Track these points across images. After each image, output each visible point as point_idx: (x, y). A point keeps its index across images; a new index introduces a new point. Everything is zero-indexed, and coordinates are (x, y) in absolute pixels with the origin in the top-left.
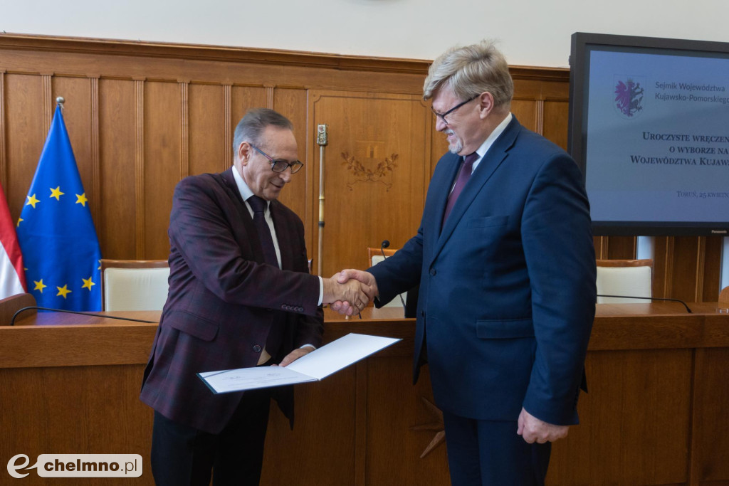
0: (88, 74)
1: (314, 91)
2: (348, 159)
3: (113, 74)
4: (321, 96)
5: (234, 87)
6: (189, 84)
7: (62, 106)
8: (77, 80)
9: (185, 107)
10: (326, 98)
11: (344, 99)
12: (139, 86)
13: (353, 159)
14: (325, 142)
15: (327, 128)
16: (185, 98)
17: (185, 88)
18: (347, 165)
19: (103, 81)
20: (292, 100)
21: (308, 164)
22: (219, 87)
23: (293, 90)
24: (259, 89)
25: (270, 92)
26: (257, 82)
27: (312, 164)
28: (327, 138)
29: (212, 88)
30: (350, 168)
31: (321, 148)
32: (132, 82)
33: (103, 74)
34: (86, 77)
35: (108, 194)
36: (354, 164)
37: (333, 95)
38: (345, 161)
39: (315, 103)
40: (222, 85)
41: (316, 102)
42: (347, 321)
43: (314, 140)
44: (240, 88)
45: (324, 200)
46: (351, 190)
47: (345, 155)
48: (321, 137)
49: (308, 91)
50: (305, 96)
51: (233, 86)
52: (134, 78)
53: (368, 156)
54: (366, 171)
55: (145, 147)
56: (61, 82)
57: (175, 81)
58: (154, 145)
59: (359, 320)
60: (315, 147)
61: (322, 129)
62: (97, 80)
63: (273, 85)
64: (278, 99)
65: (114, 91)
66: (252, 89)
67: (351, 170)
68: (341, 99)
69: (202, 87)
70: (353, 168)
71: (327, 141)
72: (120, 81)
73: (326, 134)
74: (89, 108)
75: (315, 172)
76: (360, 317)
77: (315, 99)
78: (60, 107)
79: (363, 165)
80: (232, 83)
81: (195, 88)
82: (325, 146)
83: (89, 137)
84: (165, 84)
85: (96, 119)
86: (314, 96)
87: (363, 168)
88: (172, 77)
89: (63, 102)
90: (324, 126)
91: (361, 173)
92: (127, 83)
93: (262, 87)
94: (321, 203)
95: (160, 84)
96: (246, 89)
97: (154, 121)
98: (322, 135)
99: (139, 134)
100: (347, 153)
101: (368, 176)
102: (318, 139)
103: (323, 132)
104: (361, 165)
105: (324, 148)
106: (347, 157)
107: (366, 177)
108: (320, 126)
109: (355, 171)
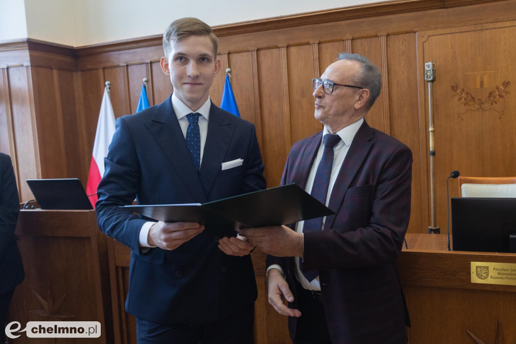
0: (250, 49)
1: (423, 32)
2: (458, 91)
3: (265, 45)
4: (429, 36)
5: (354, 41)
6: (319, 44)
7: (230, 75)
8: (243, 54)
9: (317, 63)
10: (433, 38)
11: (452, 35)
12: (283, 51)
13: (463, 90)
14: (432, 78)
15: (433, 65)
16: (317, 56)
17: (316, 47)
18: (457, 97)
19: (259, 51)
20: (403, 43)
21: (420, 100)
22: (341, 42)
23: (404, 35)
24: (374, 39)
25: (383, 40)
26: (372, 33)
27: (423, 100)
28: (434, 74)
29: (336, 44)
30: (460, 99)
31: (429, 83)
32: (278, 49)
33: (260, 46)
34: (248, 51)
35: (267, 137)
36: (463, 95)
37: (440, 33)
38: (455, 93)
39: (423, 43)
40: (344, 41)
41: (425, 42)
43: (423, 77)
44: (359, 40)
45: (433, 132)
46: (463, 120)
47: (454, 88)
48: (429, 74)
49: (417, 33)
50: (415, 39)
51: (352, 40)
52: (279, 46)
53: (478, 86)
54: (476, 101)
55: (289, 99)
56: (234, 57)
57: (308, 44)
58: (296, 96)
60: (425, 83)
61: (429, 66)
62: (256, 52)
63: (385, 34)
64: (391, 44)
65: (267, 58)
66: (368, 39)
67: (461, 101)
68: (449, 35)
69: (329, 45)
70: (463, 99)
71: (434, 77)
72: (270, 50)
73: (433, 70)
74: (252, 73)
77: (424, 39)
78: (228, 76)
79: (473, 95)
80: (351, 38)
81: (323, 46)
82: (432, 81)
83: (253, 95)
84: (301, 47)
86: (423, 37)
87: (473, 98)
88: (305, 41)
89: (230, 72)
90: (430, 63)
91: (472, 103)
92: (275, 51)
93: (377, 36)
94: (431, 133)
95: (298, 47)
96: (363, 40)
97: (295, 77)
98: (429, 72)
99: (285, 88)
100: (457, 86)
101: (478, 105)
102: (426, 76)
103: (430, 69)
104: (471, 95)
105: (431, 83)
106: (457, 90)
107: (477, 106)
108: (427, 63)
109: (466, 102)
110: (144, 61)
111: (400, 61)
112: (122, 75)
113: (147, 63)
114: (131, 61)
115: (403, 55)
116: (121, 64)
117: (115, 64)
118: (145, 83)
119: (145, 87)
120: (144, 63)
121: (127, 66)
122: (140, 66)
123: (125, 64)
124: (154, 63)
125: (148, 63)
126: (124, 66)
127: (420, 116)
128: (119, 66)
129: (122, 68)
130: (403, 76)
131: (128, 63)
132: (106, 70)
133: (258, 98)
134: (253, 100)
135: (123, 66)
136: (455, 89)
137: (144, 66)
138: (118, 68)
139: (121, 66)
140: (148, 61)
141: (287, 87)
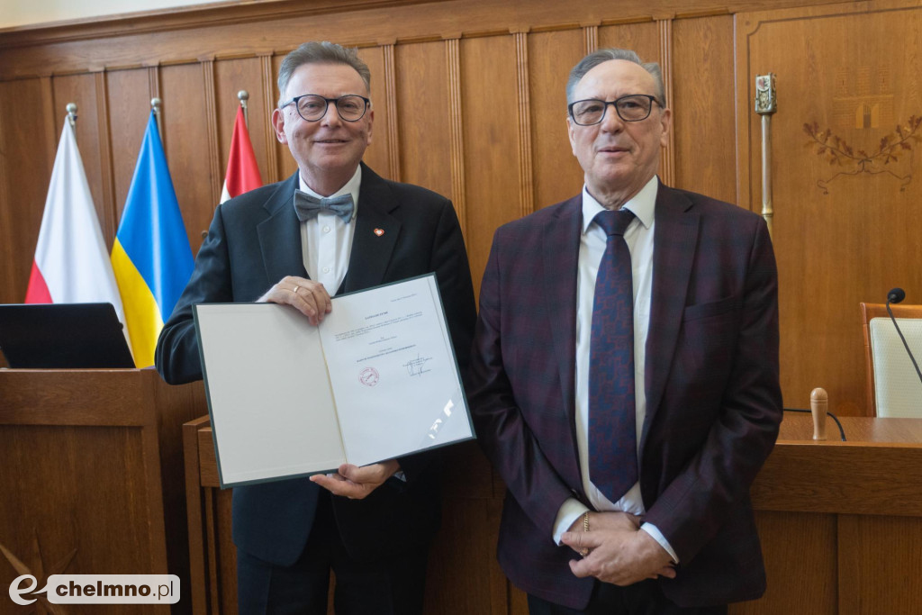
0: (380, 41)
1: (748, 14)
2: (819, 135)
3: (414, 34)
4: (761, 23)
5: (603, 30)
6: (528, 34)
8: (367, 51)
9: (524, 73)
10: (770, 25)
11: (808, 21)
12: (453, 48)
13: (829, 133)
14: (770, 107)
15: (773, 82)
16: (523, 58)
17: (522, 42)
18: (816, 147)
19: (400, 48)
20: (706, 36)
22: (578, 31)
23: (708, 19)
24: (645, 26)
25: (665, 28)
26: (642, 14)
27: (747, 151)
28: (774, 99)
29: (566, 35)
30: (822, 151)
31: (763, 118)
32: (442, 43)
34: (376, 46)
36: (830, 143)
37: (784, 18)
38: (811, 139)
39: (748, 36)
40: (582, 28)
41: (752, 34)
42: (816, 444)
43: (750, 106)
45: (771, 215)
46: (826, 193)
47: (810, 129)
48: (763, 99)
49: (735, 16)
50: (731, 27)
51: (600, 27)
52: (444, 37)
53: (860, 125)
54: (856, 154)
55: (464, 150)
57: (506, 33)
58: (479, 142)
59: (840, 443)
60: (752, 118)
61: (763, 83)
62: (392, 47)
63: (670, 15)
64: (681, 38)
65: (417, 62)
66: (633, 27)
67: (825, 155)
68: (802, 23)
69: (549, 36)
70: (828, 152)
71: (775, 106)
72: (425, 45)
73: (773, 91)
74: (383, 93)
75: (754, 166)
76: (843, 437)
77: (750, 29)
79: (848, 144)
80: (598, 22)
81: (538, 38)
82: (770, 114)
83: (385, 137)
84: (491, 39)
85: (393, 108)
86: (748, 23)
87: (849, 150)
88: (502, 27)
90: (768, 77)
91: (847, 159)
92: (434, 46)
93: (651, 21)
95: (484, 40)
96: (623, 29)
97: (476, 102)
98: (764, 95)
99: (456, 125)
100: (816, 124)
101: (859, 164)
102: (757, 102)
103: (766, 88)
104: (844, 143)
105: (768, 119)
106: (816, 132)
107: (856, 165)
108: (761, 78)
109: (833, 156)
110: (144, 63)
111: (698, 70)
112: (93, 91)
113: (150, 68)
114: (115, 61)
115: (705, 60)
116: (93, 69)
117: (79, 68)
118: (155, 108)
119: (155, 116)
120: (145, 68)
121: (106, 72)
122: (134, 73)
123: (102, 69)
124: (165, 66)
125: (153, 67)
126: (99, 72)
127: (738, 184)
128: (87, 72)
129: (93, 77)
130: (704, 104)
131: (108, 65)
132: (57, 80)
133: (397, 144)
134: (386, 149)
135: (96, 73)
136: (813, 130)
137: (143, 73)
138: (84, 77)
139: (92, 73)
140: (154, 62)
141: (460, 122)
